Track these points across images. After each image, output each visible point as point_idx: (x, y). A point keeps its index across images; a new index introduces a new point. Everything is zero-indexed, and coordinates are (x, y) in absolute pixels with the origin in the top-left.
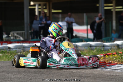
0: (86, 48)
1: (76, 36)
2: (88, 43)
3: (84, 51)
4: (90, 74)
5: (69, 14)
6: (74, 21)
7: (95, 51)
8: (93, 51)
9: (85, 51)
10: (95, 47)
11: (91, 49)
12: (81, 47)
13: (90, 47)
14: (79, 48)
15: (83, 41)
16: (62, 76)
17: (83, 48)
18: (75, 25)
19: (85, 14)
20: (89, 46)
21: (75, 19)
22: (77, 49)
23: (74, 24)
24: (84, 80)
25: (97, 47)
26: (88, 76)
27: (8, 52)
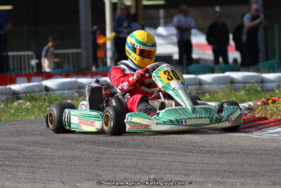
0: (221, 86)
1: (198, 61)
2: (227, 74)
3: (217, 93)
4: (231, 146)
6: (193, 25)
7: (242, 93)
8: (237, 94)
9: (221, 94)
10: (243, 83)
11: (233, 88)
12: (209, 84)
13: (229, 85)
14: (206, 87)
15: (216, 71)
16: (168, 152)
17: (215, 87)
18: (196, 35)
20: (229, 81)
21: (195, 19)
22: (201, 89)
23: (194, 31)
24: (219, 160)
25: (246, 83)
26: (227, 150)
27: (43, 97)
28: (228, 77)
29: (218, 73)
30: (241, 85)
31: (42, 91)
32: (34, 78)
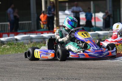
0: (94, 37)
4: (99, 65)
6: (82, 10)
10: (103, 36)
13: (98, 37)
15: (91, 31)
16: (71, 69)
20: (98, 35)
24: (93, 72)
25: (105, 36)
26: (97, 67)
27: (15, 43)
28: (97, 33)
29: (92, 31)
30: (103, 37)
31: (14, 41)
32: (11, 35)
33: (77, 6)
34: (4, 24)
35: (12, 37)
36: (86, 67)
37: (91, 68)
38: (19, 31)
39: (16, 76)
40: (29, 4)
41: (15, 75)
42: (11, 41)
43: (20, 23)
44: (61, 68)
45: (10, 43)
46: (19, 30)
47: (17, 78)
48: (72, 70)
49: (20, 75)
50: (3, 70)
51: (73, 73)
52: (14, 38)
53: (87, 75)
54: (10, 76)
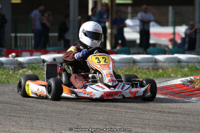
0: (171, 64)
1: (154, 45)
2: (175, 55)
3: (168, 69)
5: (144, 6)
6: (152, 19)
7: (186, 69)
8: (182, 70)
9: (170, 70)
10: (187, 62)
11: (179, 66)
12: (162, 62)
13: (177, 64)
14: (160, 64)
15: (167, 53)
16: (130, 111)
17: (166, 64)
18: (153, 26)
19: (170, 8)
20: (177, 61)
21: (154, 15)
22: (156, 66)
23: (152, 24)
24: (167, 118)
25: (189, 62)
26: (174, 111)
27: (41, 67)
28: (176, 58)
29: (169, 54)
30: (186, 64)
31: (40, 63)
32: (35, 53)
33: (146, 12)
34: (25, 37)
35: (36, 57)
36: (155, 109)
37: (164, 112)
38: (48, 49)
39: (39, 117)
40: (68, 6)
41: (39, 115)
42: (34, 63)
43: (52, 36)
44: (115, 109)
45: (33, 67)
46: (49, 46)
47: (42, 122)
48: (132, 113)
49: (47, 116)
50: (19, 108)
51: (134, 118)
52: (41, 58)
53: (156, 121)
54: (31, 118)
